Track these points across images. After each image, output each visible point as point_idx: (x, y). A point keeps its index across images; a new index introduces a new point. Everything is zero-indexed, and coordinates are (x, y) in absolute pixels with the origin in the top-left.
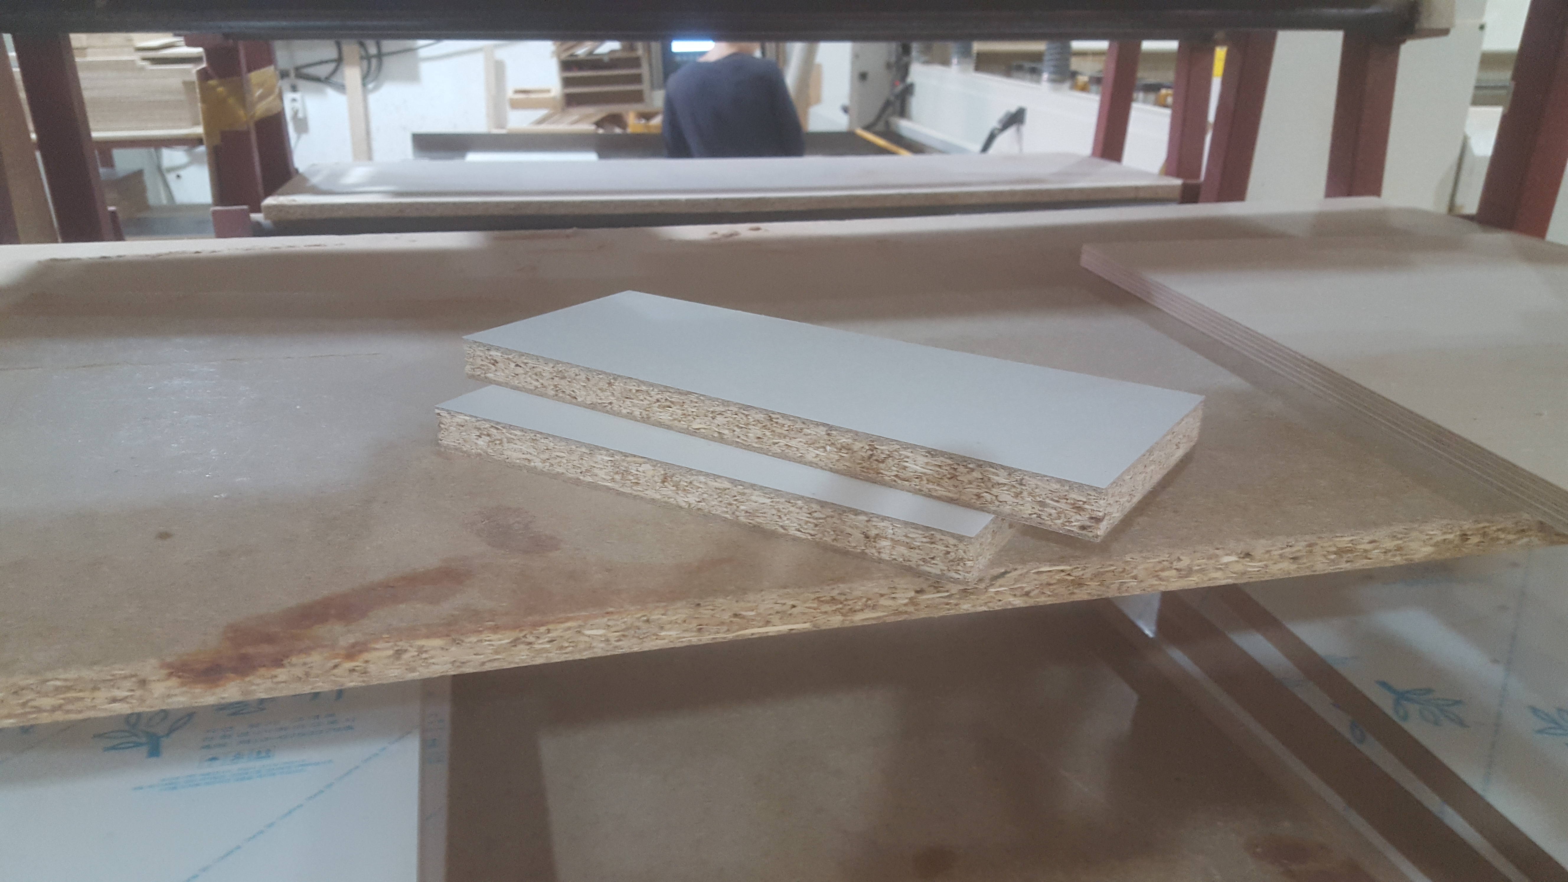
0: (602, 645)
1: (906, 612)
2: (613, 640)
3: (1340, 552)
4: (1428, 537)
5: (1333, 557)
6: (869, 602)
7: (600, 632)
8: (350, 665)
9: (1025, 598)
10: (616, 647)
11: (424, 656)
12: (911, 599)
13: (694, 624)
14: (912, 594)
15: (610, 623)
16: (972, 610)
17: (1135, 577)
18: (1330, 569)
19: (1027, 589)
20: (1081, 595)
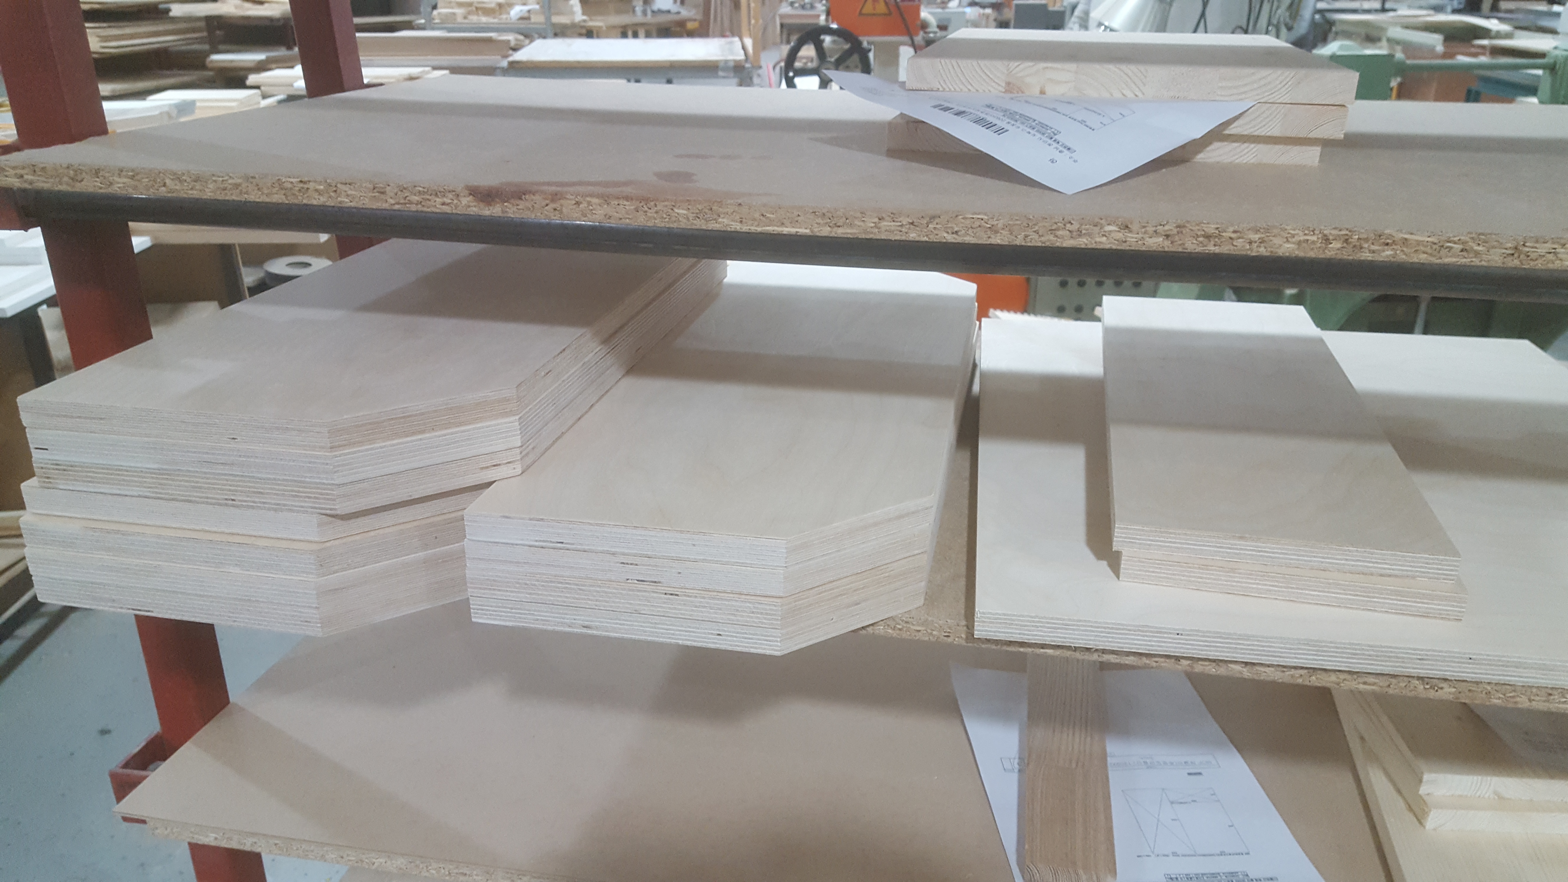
0: (685, 221)
1: (872, 233)
2: (691, 219)
3: (1208, 237)
4: (1289, 235)
5: (1201, 239)
7: (685, 212)
9: (954, 236)
10: (692, 224)
13: (738, 217)
14: (876, 220)
15: (689, 207)
16: (917, 239)
17: (1037, 232)
18: (1199, 249)
19: (956, 229)
20: (997, 240)
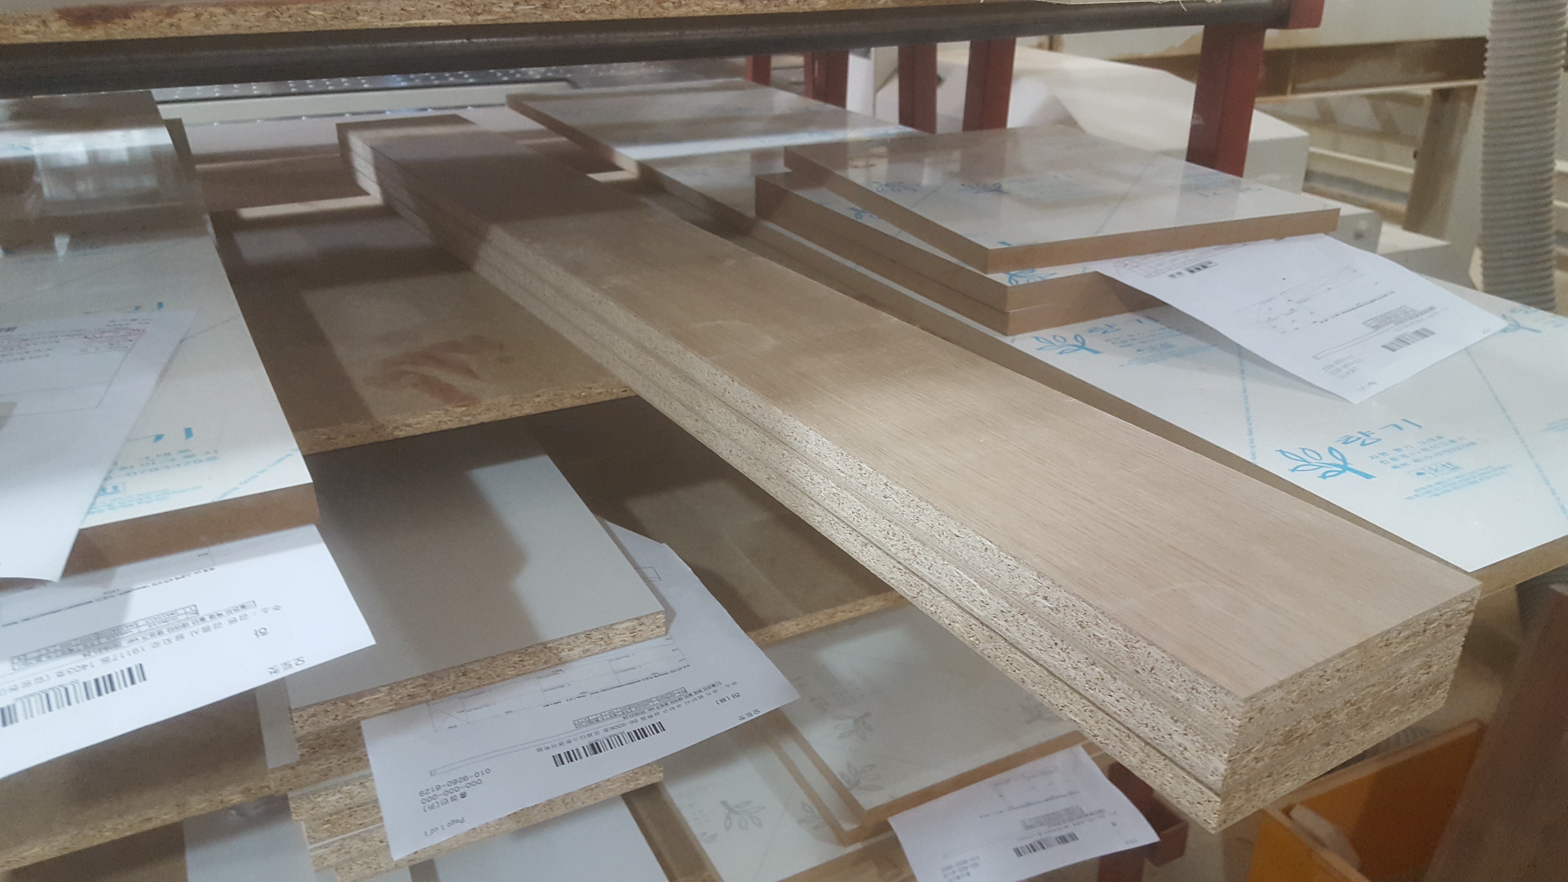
6: (486, 8)
8: (168, 21)
11: (214, 19)
12: (512, 8)
